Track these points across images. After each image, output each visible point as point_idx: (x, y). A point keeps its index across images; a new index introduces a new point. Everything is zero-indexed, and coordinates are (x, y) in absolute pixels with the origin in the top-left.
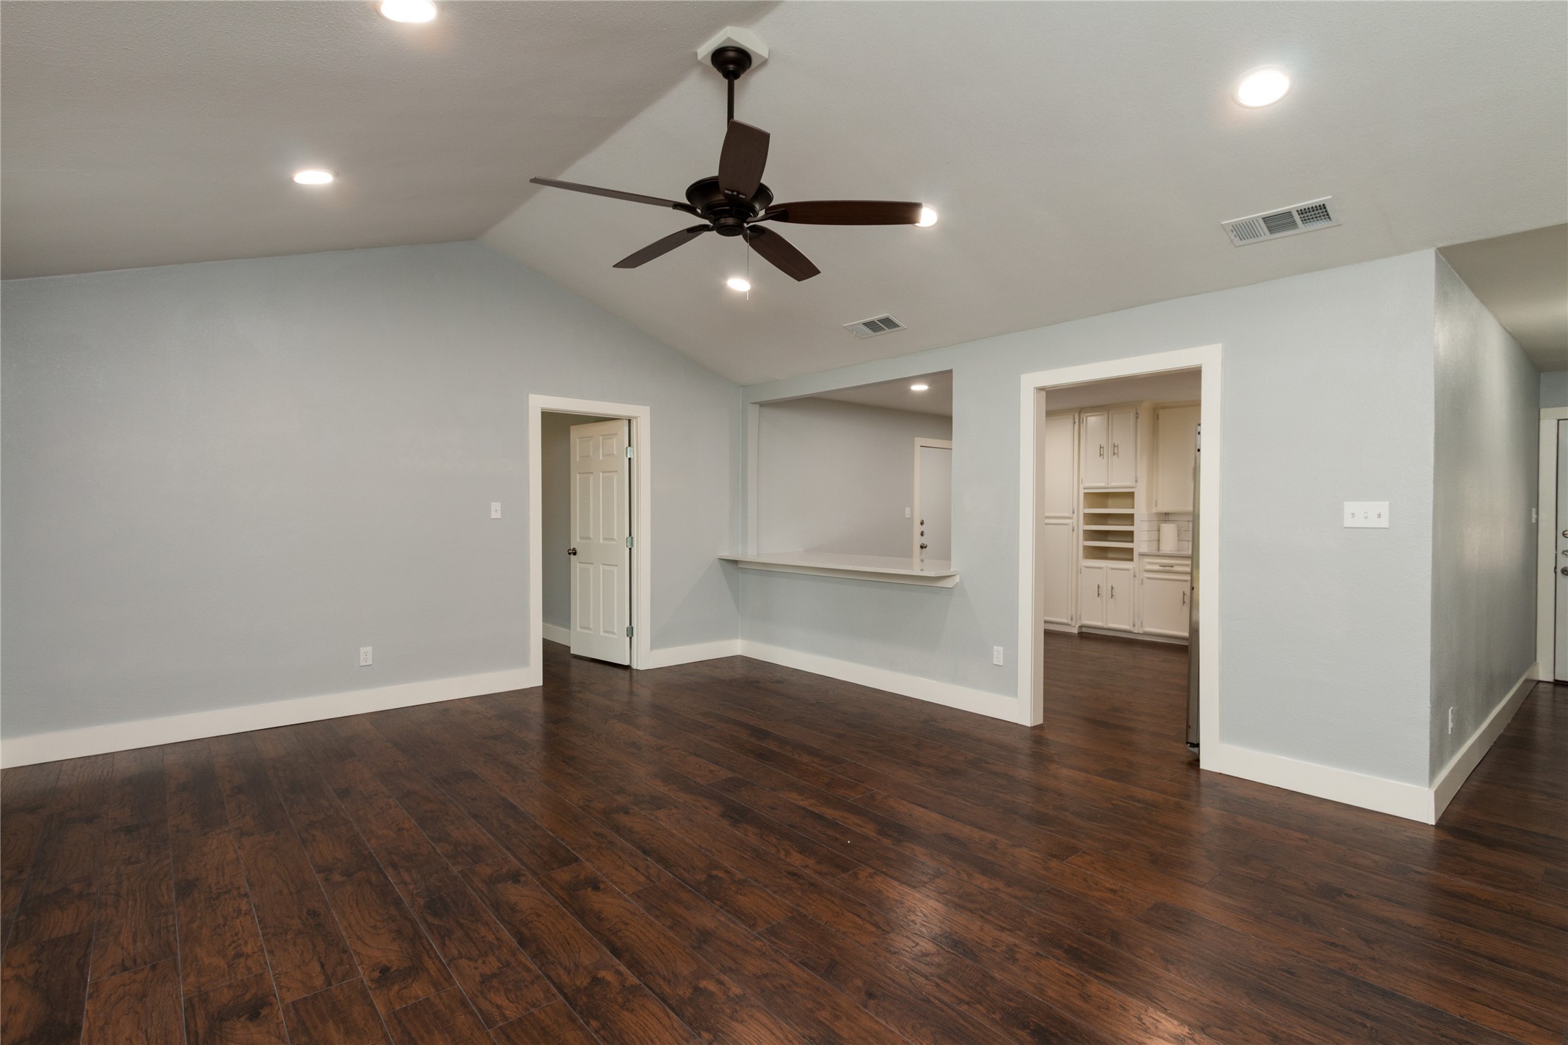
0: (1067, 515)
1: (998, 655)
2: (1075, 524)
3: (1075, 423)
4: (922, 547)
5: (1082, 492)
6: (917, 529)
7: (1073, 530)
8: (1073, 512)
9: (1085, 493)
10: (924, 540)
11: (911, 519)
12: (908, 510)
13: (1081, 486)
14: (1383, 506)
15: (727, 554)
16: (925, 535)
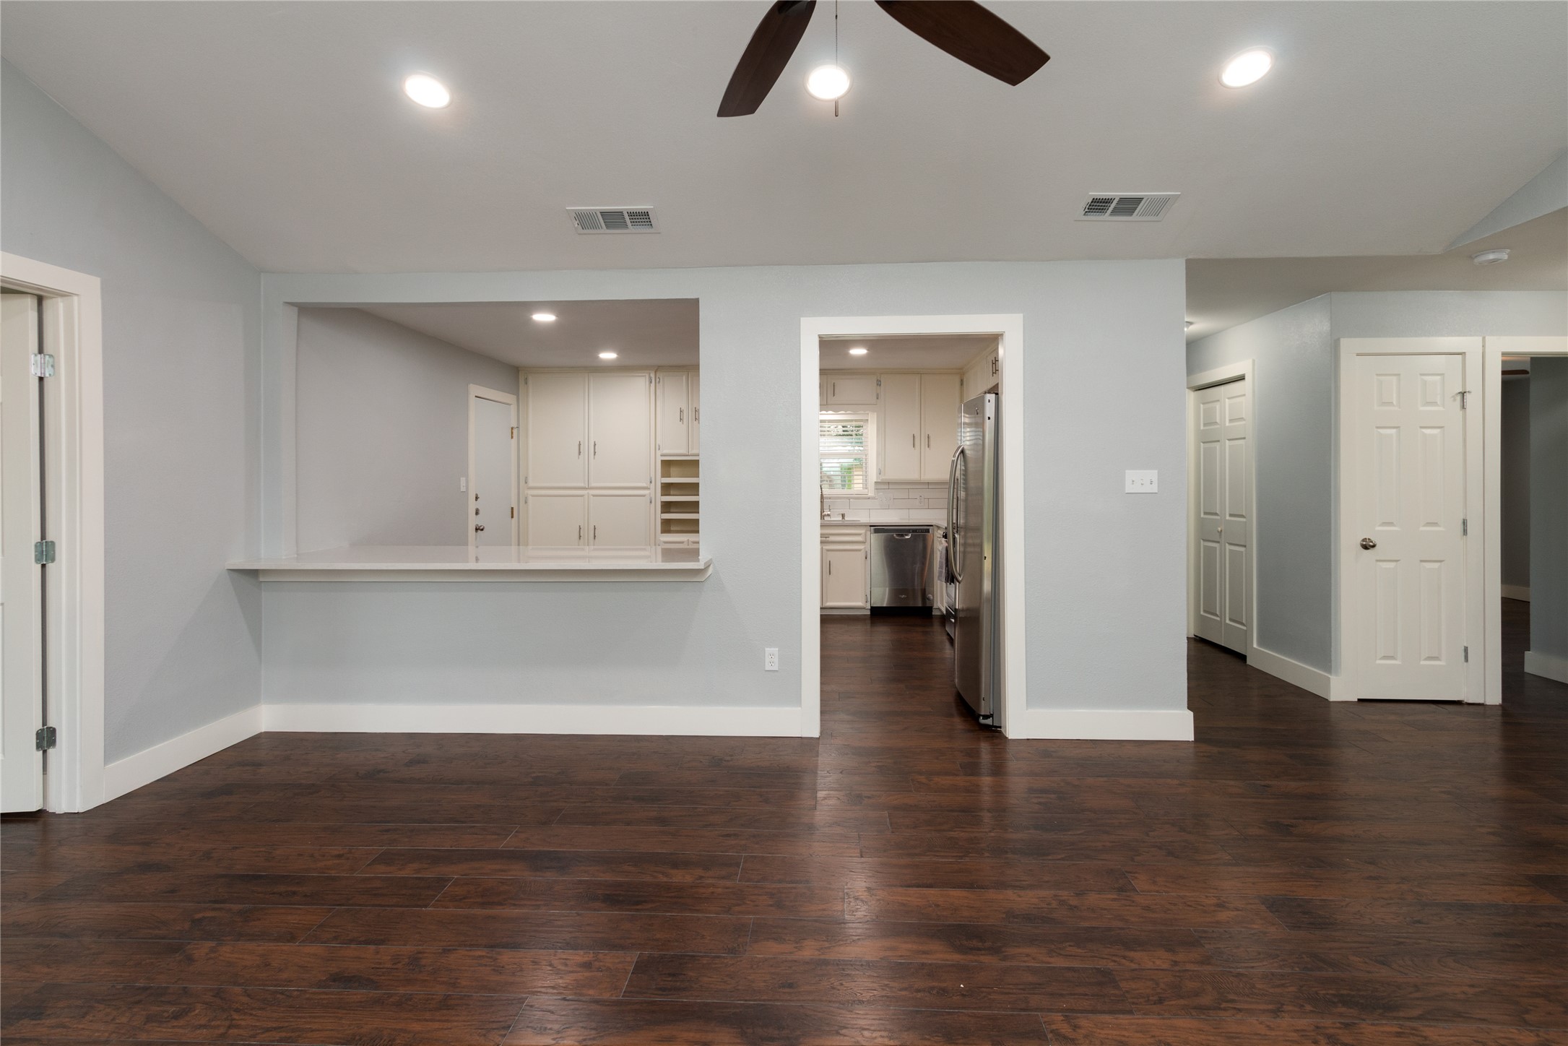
0: (644, 485)
1: (772, 658)
2: (653, 496)
3: (651, 382)
4: (477, 529)
5: (659, 459)
6: (472, 505)
7: (651, 502)
8: (651, 482)
9: (662, 461)
10: (480, 521)
11: (466, 493)
12: (463, 480)
13: (659, 453)
14: (1153, 474)
15: (241, 561)
16: (481, 512)
